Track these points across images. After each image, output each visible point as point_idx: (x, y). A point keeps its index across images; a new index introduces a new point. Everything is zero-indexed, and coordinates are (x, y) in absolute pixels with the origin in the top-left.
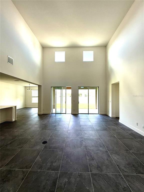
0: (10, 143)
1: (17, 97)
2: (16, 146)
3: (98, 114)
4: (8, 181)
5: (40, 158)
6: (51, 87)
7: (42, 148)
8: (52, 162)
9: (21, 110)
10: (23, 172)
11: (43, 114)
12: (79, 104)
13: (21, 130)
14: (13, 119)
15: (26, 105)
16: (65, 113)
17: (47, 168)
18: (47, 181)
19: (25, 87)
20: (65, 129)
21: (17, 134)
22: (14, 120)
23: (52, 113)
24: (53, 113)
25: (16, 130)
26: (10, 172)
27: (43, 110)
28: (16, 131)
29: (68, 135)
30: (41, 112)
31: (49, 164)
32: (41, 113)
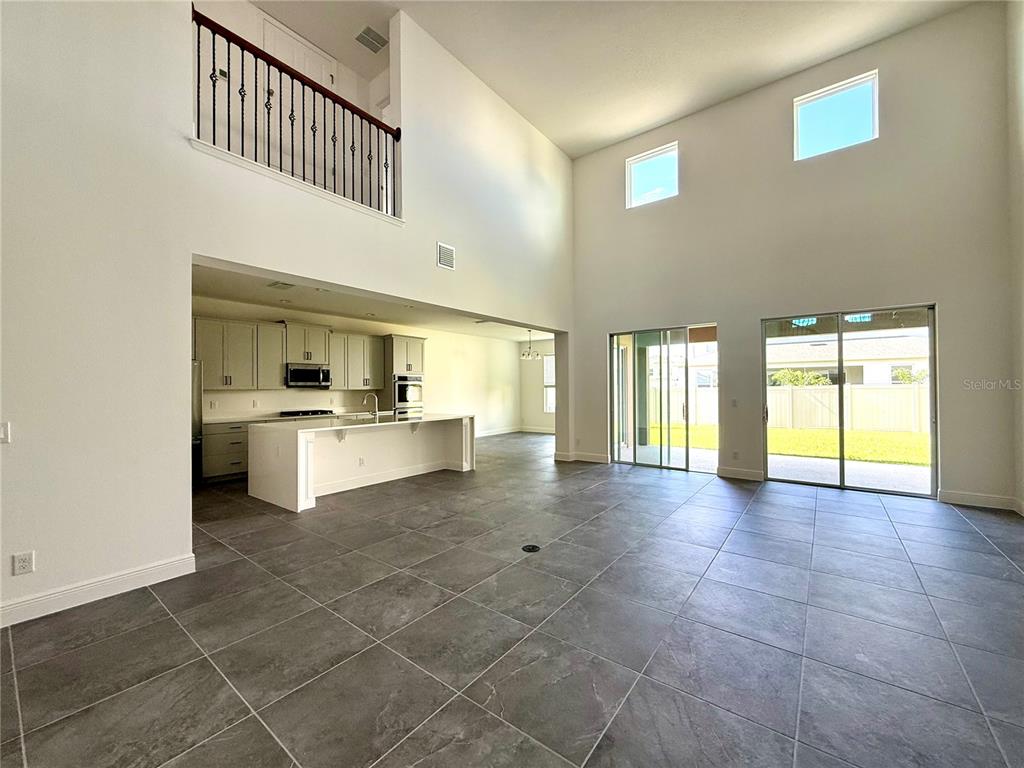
0: (437, 526)
1: (488, 389)
2: (448, 536)
3: (933, 497)
4: (408, 596)
5: (497, 581)
6: (612, 336)
7: (515, 560)
8: (525, 602)
9: (503, 439)
10: (442, 592)
11: (576, 462)
12: (769, 424)
13: (476, 500)
14: (464, 464)
15: (522, 421)
16: (684, 467)
17: (503, 609)
18: (490, 633)
19: (520, 343)
20: (634, 528)
21: (459, 506)
22: (466, 467)
23: (616, 459)
24: (621, 460)
25: (463, 497)
26: (415, 582)
27: (578, 442)
28: (462, 501)
29: (636, 550)
30: (568, 452)
31: (513, 603)
32: (568, 457)
